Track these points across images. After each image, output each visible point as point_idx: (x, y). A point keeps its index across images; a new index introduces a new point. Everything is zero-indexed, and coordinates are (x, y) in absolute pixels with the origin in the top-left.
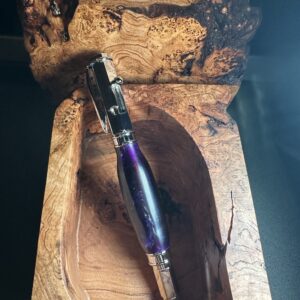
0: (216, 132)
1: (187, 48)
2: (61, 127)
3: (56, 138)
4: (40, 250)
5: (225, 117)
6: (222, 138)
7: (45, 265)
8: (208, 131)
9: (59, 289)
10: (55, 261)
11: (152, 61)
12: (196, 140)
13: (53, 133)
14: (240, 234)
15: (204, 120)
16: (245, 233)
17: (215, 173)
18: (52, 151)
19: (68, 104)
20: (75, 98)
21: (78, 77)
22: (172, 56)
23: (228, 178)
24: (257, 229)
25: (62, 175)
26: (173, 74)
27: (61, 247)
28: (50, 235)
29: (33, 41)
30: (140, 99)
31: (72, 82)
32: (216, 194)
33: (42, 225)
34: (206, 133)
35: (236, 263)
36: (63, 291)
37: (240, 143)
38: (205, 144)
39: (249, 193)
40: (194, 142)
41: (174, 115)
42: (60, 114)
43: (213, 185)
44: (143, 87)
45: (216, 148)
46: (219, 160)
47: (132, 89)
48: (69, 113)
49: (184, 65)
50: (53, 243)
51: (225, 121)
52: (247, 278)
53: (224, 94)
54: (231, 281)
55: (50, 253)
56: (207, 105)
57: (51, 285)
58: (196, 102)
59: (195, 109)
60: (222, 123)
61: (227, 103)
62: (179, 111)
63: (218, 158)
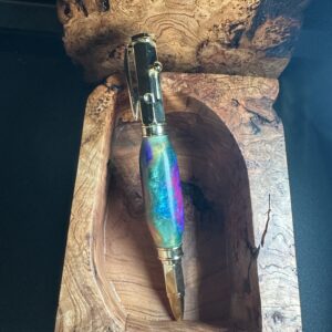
0: (259, 130)
3: (88, 127)
4: (70, 241)
5: (269, 114)
6: (265, 138)
7: (74, 256)
8: (250, 129)
9: (88, 280)
10: (84, 253)
11: (198, 32)
12: (237, 137)
13: (85, 121)
14: (274, 238)
15: (247, 116)
16: (280, 238)
17: (254, 175)
18: (83, 141)
19: (101, 91)
20: (109, 85)
23: (267, 180)
24: (293, 234)
25: (93, 167)
27: (91, 240)
28: (81, 227)
30: (179, 89)
32: (253, 196)
33: (72, 217)
34: (248, 130)
35: (267, 266)
36: (92, 282)
37: (284, 143)
38: (246, 142)
39: (288, 198)
40: (234, 140)
41: (215, 109)
42: (92, 101)
44: (183, 75)
45: (257, 147)
46: (260, 161)
47: (172, 78)
50: (83, 235)
51: (270, 119)
52: (277, 281)
53: (271, 89)
54: (261, 284)
55: (80, 245)
56: (252, 100)
57: (80, 275)
58: (240, 96)
59: (238, 104)
60: (267, 121)
61: (274, 98)
62: (221, 105)
63: (258, 158)
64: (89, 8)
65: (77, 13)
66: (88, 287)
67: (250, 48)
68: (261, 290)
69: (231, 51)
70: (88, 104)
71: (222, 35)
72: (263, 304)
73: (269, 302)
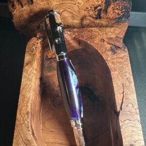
0: (115, 53)
1: (97, 3)
2: (30, 52)
3: (27, 58)
4: (18, 116)
6: (119, 56)
8: (111, 52)
9: (28, 136)
10: (26, 122)
11: (79, 12)
12: (104, 57)
14: (127, 106)
15: (109, 46)
17: (114, 74)
19: (34, 40)
20: (38, 36)
21: (40, 25)
22: (89, 8)
23: (121, 76)
24: (137, 103)
25: (30, 77)
26: (91, 19)
27: (30, 115)
28: (24, 108)
29: (13, 6)
30: (74, 36)
31: (36, 28)
32: (115, 85)
33: (19, 103)
35: (124, 121)
36: (30, 137)
37: (129, 58)
38: (109, 59)
40: (103, 58)
41: (92, 44)
43: (113, 81)
45: (115, 61)
46: (117, 67)
47: (70, 31)
48: (34, 45)
49: (96, 13)
50: (25, 112)
52: (130, 128)
53: (120, 33)
54: (122, 130)
57: (24, 134)
58: (105, 37)
59: (104, 41)
60: (120, 48)
61: (122, 37)
62: (95, 42)
63: (116, 66)
64: (23, 4)
65: (18, 6)
66: (28, 140)
68: (122, 133)
72: (124, 141)
73: (127, 139)
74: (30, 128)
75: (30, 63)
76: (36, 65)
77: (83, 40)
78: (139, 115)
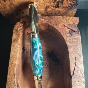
0: (72, 35)
2: (16, 33)
3: (14, 36)
4: (8, 76)
5: (76, 29)
6: (74, 37)
7: (10, 81)
8: (69, 35)
10: (13, 80)
13: (13, 35)
14: (77, 72)
15: (68, 30)
16: (79, 72)
17: (70, 50)
18: (12, 42)
20: (21, 21)
23: (75, 52)
24: (83, 70)
25: (16, 50)
28: (12, 71)
30: (45, 22)
32: (70, 58)
33: (9, 68)
34: (68, 35)
35: (75, 82)
37: (80, 39)
38: (68, 39)
39: (82, 58)
40: (64, 38)
41: (57, 28)
42: (15, 27)
43: (69, 55)
45: (71, 41)
48: (19, 27)
50: (13, 74)
51: (76, 31)
53: (76, 20)
55: (12, 77)
56: (70, 25)
58: (66, 23)
59: (65, 26)
60: (75, 32)
61: (77, 24)
62: (59, 27)
63: (72, 45)
67: (63, 7)
69: (57, 9)
70: (14, 29)
71: (52, 4)
74: (16, 84)
75: (16, 40)
76: (20, 41)
77: (51, 25)
78: (84, 78)
